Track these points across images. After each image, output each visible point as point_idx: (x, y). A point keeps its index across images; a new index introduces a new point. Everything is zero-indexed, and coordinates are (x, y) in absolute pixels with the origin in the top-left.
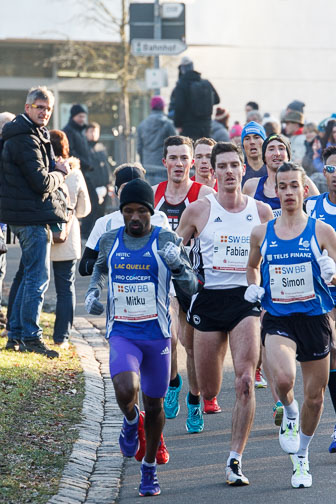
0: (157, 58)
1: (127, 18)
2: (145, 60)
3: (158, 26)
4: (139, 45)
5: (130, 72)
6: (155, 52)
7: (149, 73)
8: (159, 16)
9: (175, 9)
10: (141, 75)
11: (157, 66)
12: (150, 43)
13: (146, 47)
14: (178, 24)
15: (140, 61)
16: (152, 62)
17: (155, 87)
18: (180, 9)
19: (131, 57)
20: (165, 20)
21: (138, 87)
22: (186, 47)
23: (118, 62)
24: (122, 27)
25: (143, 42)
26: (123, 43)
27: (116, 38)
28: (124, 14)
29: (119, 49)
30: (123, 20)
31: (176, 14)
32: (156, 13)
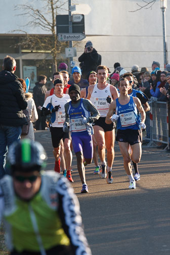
0: (71, 42)
1: (55, 23)
2: (65, 43)
3: (70, 26)
4: (61, 36)
5: (58, 49)
6: (70, 39)
7: (67, 50)
9: (79, 18)
10: (63, 51)
11: (71, 47)
12: (67, 35)
14: (81, 25)
15: (62, 44)
16: (68, 44)
17: (70, 56)
18: (81, 18)
19: (58, 42)
20: (74, 23)
21: (61, 57)
22: (85, 36)
23: (51, 45)
24: (53, 27)
25: (64, 35)
26: (54, 35)
28: (53, 21)
29: (51, 38)
31: (79, 20)
32: (70, 20)
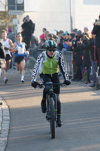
0: (16, 16)
1: (7, 4)
2: (12, 16)
3: (16, 6)
4: (11, 12)
5: (8, 20)
6: (15, 14)
7: (14, 20)
8: (17, 3)
10: (11, 21)
11: (16, 18)
12: (14, 11)
13: (13, 12)
14: (22, 5)
15: (11, 16)
16: (15, 17)
17: (15, 24)
18: (22, 1)
19: (8, 15)
20: (18, 4)
21: (10, 24)
22: (24, 12)
23: (4, 17)
24: (6, 7)
25: (12, 11)
26: (6, 11)
27: (4, 10)
29: (5, 13)
30: (6, 4)
31: (21, 3)
32: (15, 2)
